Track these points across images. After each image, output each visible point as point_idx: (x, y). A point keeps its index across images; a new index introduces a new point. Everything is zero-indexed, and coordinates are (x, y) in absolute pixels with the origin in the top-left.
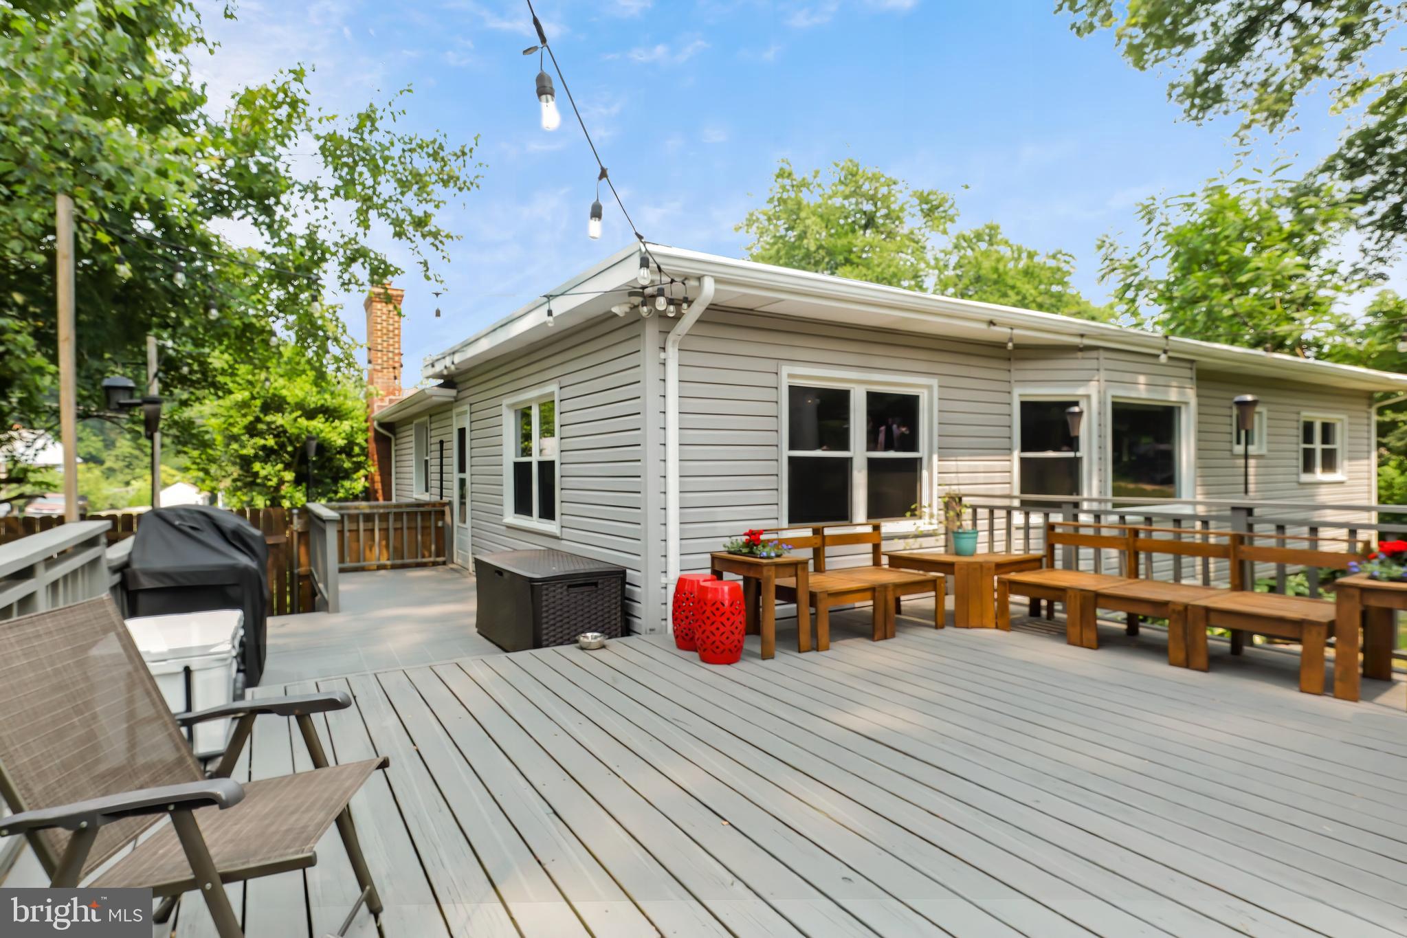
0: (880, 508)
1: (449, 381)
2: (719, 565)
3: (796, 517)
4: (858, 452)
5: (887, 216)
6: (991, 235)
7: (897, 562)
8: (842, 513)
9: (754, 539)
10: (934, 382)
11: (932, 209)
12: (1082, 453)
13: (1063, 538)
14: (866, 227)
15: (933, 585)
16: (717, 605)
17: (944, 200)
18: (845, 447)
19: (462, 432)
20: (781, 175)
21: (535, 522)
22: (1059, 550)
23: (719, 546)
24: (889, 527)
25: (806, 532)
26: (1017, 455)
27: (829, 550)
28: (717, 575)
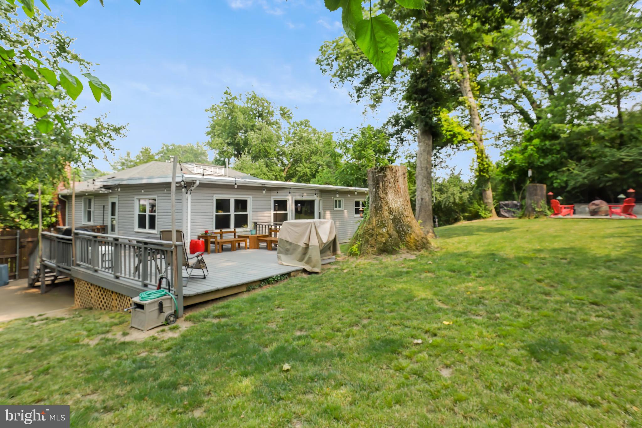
0: (237, 225)
1: (106, 187)
2: (199, 237)
3: (217, 228)
4: (232, 213)
5: (268, 113)
6: (306, 124)
7: (239, 237)
8: (228, 226)
9: (206, 232)
10: (251, 197)
11: (284, 113)
12: (288, 212)
13: (273, 231)
14: (259, 117)
15: (244, 241)
16: (199, 244)
17: (289, 111)
18: (229, 211)
19: (113, 204)
20: (226, 93)
21: (147, 230)
22: (273, 233)
23: (200, 234)
24: (238, 230)
25: (219, 231)
26: (272, 212)
27: (224, 235)
28: (199, 239)
